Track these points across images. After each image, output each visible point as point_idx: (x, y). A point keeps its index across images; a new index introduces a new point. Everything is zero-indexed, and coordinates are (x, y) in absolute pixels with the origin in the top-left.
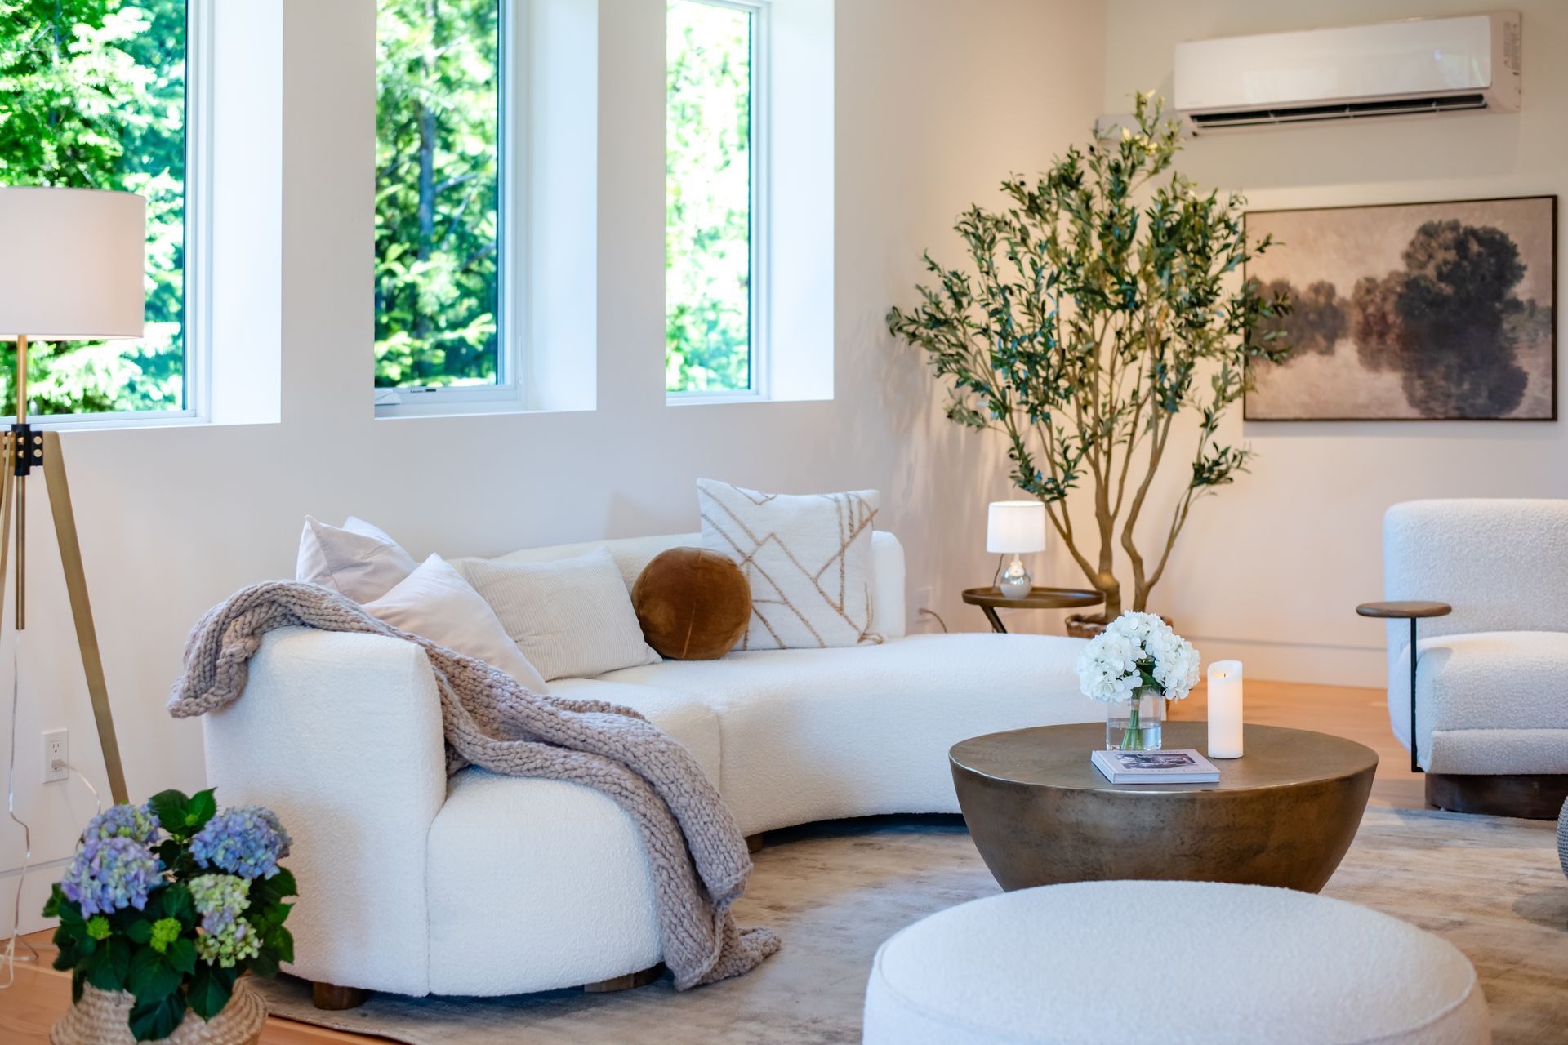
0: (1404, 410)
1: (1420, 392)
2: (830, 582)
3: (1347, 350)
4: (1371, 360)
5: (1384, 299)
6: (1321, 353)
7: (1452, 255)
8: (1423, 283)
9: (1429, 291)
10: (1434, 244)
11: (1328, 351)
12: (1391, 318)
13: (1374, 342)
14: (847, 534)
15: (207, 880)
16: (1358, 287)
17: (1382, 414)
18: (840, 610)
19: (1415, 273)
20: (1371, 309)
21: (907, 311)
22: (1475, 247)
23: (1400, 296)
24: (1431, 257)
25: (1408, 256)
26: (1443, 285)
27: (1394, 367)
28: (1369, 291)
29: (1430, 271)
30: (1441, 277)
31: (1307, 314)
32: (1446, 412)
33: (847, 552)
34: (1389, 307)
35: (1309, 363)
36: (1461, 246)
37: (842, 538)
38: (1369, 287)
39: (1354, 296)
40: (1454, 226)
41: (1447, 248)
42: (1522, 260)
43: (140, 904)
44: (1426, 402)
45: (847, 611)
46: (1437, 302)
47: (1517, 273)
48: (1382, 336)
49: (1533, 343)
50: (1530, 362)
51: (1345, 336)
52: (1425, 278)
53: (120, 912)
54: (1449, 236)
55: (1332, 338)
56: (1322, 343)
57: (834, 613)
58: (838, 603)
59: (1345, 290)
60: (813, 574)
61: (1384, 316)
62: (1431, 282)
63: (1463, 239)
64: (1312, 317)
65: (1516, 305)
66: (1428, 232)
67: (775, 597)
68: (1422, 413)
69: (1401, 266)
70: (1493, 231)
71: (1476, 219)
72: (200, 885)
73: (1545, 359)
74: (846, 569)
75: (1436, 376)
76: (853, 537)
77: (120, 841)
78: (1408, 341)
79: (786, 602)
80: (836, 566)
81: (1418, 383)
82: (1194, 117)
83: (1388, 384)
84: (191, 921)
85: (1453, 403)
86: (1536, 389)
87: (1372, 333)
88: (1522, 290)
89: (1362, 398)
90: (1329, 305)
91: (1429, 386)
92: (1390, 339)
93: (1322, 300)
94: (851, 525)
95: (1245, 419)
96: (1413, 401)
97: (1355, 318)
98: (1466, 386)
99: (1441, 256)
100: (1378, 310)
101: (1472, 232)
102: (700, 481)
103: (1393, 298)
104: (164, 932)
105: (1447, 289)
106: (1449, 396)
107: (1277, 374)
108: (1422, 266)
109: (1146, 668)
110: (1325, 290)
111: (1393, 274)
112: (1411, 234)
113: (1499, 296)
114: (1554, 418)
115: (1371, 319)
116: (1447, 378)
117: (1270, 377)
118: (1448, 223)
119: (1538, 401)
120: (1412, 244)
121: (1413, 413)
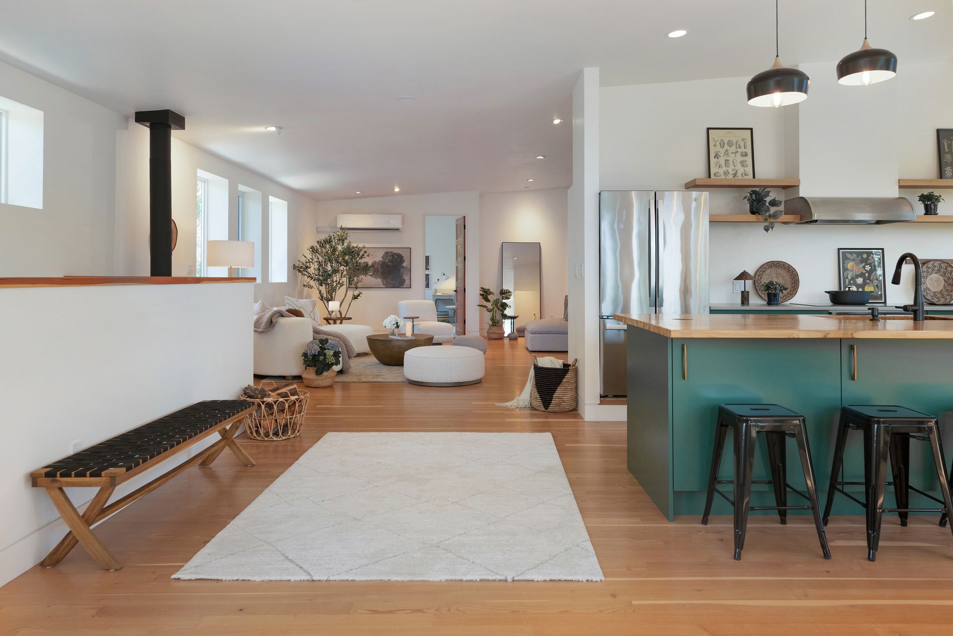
0: (382, 286)
1: (385, 283)
3: (370, 274)
4: (375, 277)
5: (378, 265)
7: (391, 258)
9: (387, 264)
10: (388, 255)
11: (366, 275)
13: (376, 273)
15: (327, 351)
16: (373, 263)
17: (377, 287)
19: (384, 261)
20: (375, 267)
21: (297, 265)
22: (396, 256)
23: (381, 265)
24: (387, 258)
25: (383, 257)
27: (380, 278)
28: (375, 264)
29: (387, 260)
30: (389, 261)
34: (379, 267)
36: (393, 256)
40: (392, 252)
41: (390, 256)
42: (404, 259)
43: (317, 354)
44: (386, 285)
46: (389, 266)
47: (404, 261)
49: (407, 274)
50: (406, 278)
52: (386, 262)
53: (314, 355)
54: (391, 254)
55: (367, 272)
56: (365, 273)
59: (370, 263)
61: (378, 268)
63: (393, 255)
65: (404, 267)
66: (386, 253)
69: (381, 259)
70: (399, 254)
71: (396, 251)
72: (326, 351)
73: (409, 277)
77: (314, 345)
78: (383, 273)
81: (385, 281)
83: (378, 281)
84: (325, 355)
85: (391, 285)
86: (407, 282)
87: (376, 271)
88: (405, 264)
89: (373, 283)
91: (387, 281)
92: (379, 273)
98: (394, 282)
99: (389, 258)
101: (395, 253)
102: (285, 297)
104: (322, 358)
105: (390, 264)
106: (390, 283)
108: (385, 259)
109: (397, 323)
111: (379, 261)
112: (383, 253)
113: (400, 265)
114: (410, 288)
115: (375, 269)
116: (390, 280)
118: (390, 252)
119: (408, 284)
120: (383, 255)
121: (384, 286)
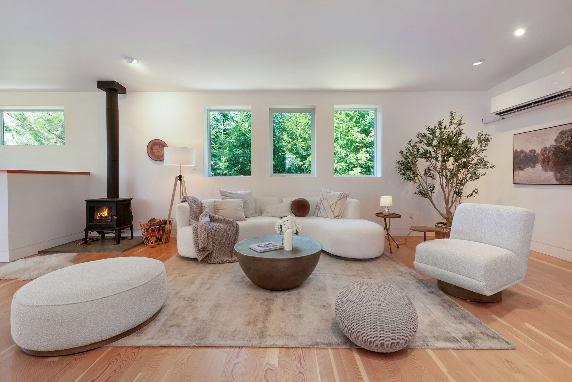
0: (554, 182)
1: (559, 177)
2: (333, 207)
3: (539, 166)
4: (545, 169)
5: (549, 153)
6: (532, 167)
8: (560, 147)
9: (562, 149)
10: (564, 136)
11: (534, 167)
12: (551, 157)
13: (546, 164)
14: (339, 199)
16: (542, 150)
17: (548, 183)
18: (333, 212)
19: (558, 145)
20: (545, 155)
23: (554, 151)
24: (563, 140)
25: (556, 140)
26: (567, 147)
27: (551, 170)
28: (545, 151)
29: (563, 144)
30: (566, 145)
31: (528, 158)
32: (567, 183)
33: (337, 202)
34: (550, 154)
35: (529, 170)
36: (571, 135)
37: (338, 200)
38: (545, 150)
39: (541, 152)
41: (568, 137)
44: (561, 180)
45: (334, 212)
46: (565, 152)
48: (548, 162)
51: (538, 163)
52: (561, 146)
54: (569, 133)
55: (535, 164)
56: (532, 165)
57: (332, 212)
58: (333, 211)
59: (538, 151)
60: (330, 205)
61: (549, 157)
62: (563, 147)
64: (530, 158)
66: (562, 133)
67: (323, 208)
68: (560, 182)
69: (554, 143)
74: (336, 205)
75: (564, 173)
76: (340, 200)
78: (556, 163)
79: (325, 209)
80: (335, 204)
81: (559, 175)
82: (497, 114)
83: (550, 175)
85: (569, 180)
87: (546, 162)
89: (543, 178)
90: (534, 155)
91: (562, 176)
92: (551, 163)
93: (532, 154)
94: (340, 198)
95: (513, 184)
96: (557, 180)
97: (541, 158)
99: (566, 139)
100: (547, 155)
103: (552, 152)
105: (568, 148)
106: (568, 178)
107: (521, 173)
108: (560, 143)
110: (533, 151)
111: (552, 146)
112: (557, 134)
115: (545, 158)
116: (567, 173)
117: (519, 173)
118: (569, 130)
120: (557, 137)
121: (558, 183)
